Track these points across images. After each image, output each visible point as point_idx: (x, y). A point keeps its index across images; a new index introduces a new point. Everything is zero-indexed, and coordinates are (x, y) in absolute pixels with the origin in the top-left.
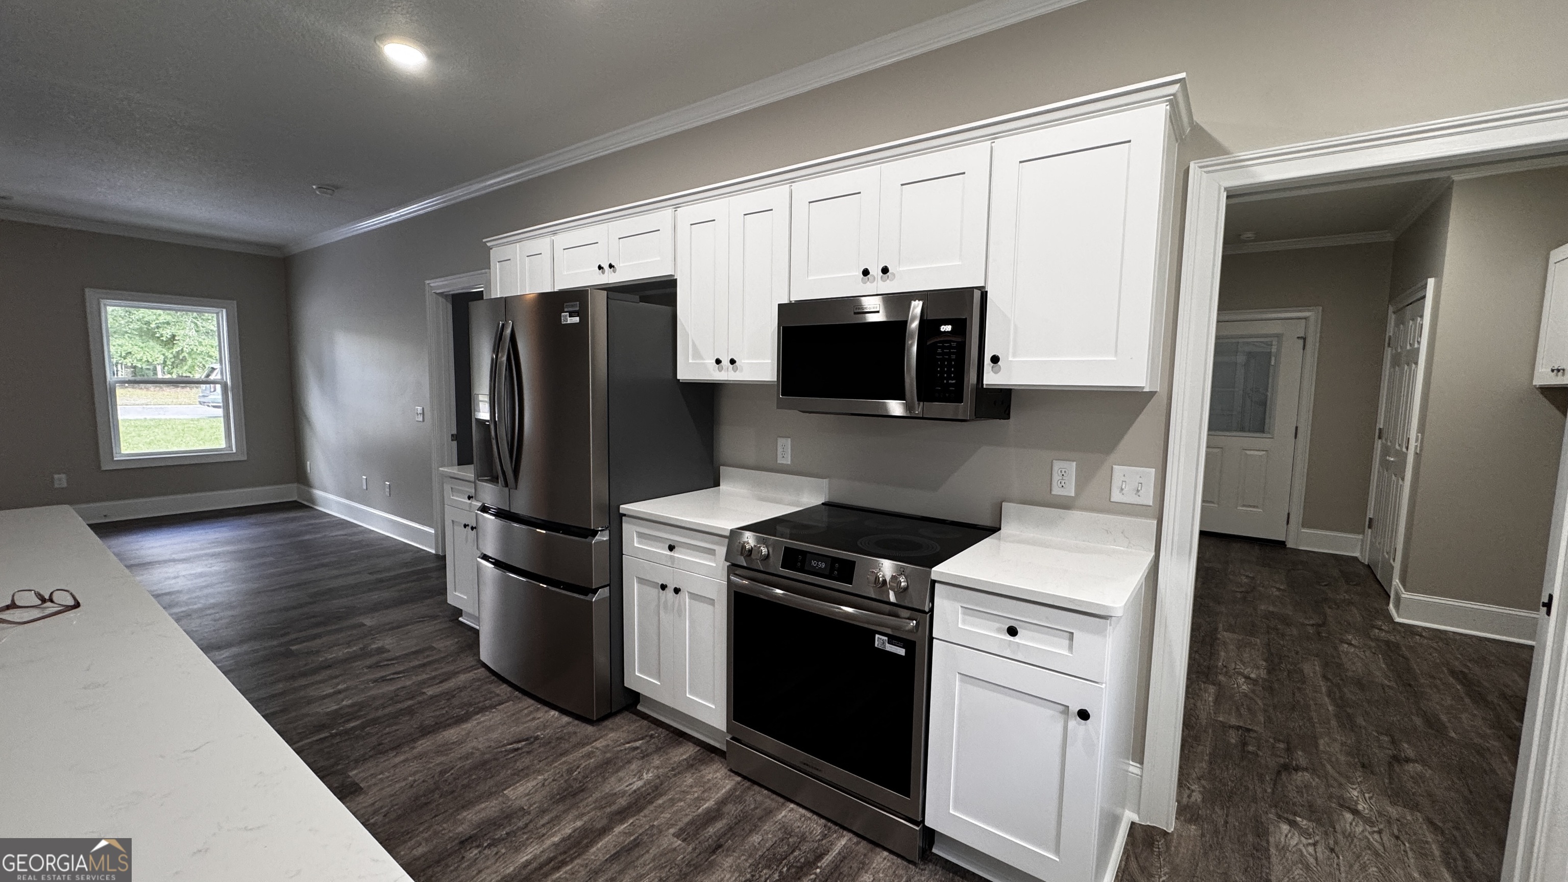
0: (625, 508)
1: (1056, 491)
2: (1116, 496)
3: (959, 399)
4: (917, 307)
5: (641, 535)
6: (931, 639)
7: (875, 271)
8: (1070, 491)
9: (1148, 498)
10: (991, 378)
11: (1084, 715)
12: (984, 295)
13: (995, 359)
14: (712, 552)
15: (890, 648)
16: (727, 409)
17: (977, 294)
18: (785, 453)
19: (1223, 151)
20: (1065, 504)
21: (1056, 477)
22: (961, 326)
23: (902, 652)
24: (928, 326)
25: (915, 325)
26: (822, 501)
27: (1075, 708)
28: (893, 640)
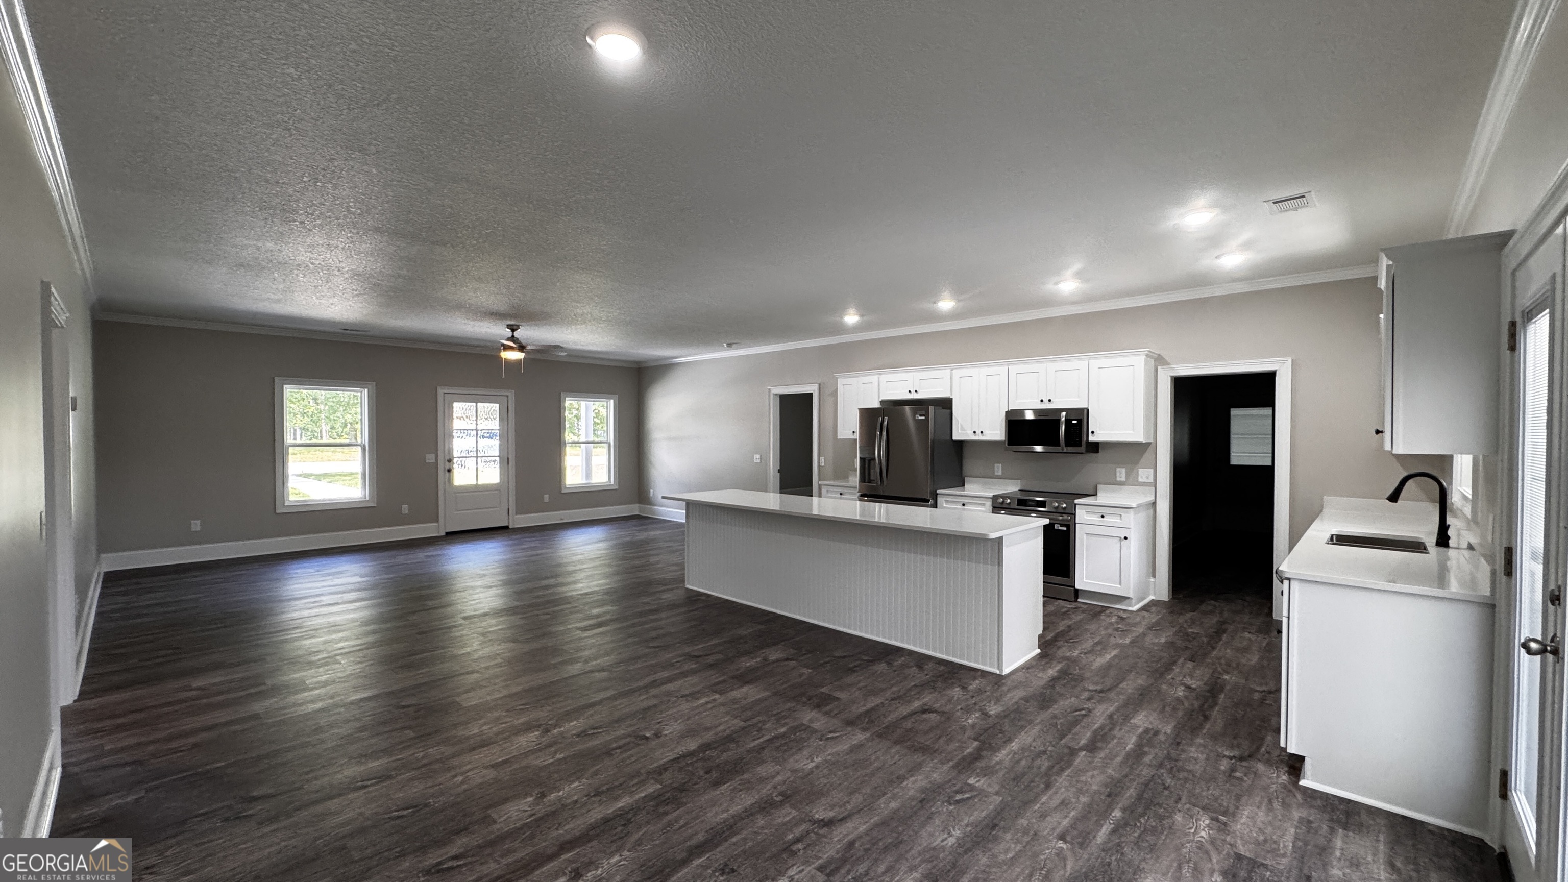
0: (938, 491)
1: (1118, 479)
2: (1140, 480)
3: (1080, 445)
4: (1064, 414)
5: (947, 502)
6: (1075, 523)
7: (1046, 400)
8: (1123, 479)
9: (1151, 480)
10: (1092, 439)
11: (1126, 538)
12: (1088, 410)
13: (1093, 432)
14: (984, 505)
15: (1061, 528)
16: (967, 452)
17: (1085, 411)
18: (998, 469)
19: (1168, 364)
20: (1122, 484)
21: (1118, 474)
22: (1080, 421)
23: (1065, 529)
24: (1068, 421)
25: (1063, 419)
26: (1017, 489)
27: (1123, 537)
28: (1062, 525)
